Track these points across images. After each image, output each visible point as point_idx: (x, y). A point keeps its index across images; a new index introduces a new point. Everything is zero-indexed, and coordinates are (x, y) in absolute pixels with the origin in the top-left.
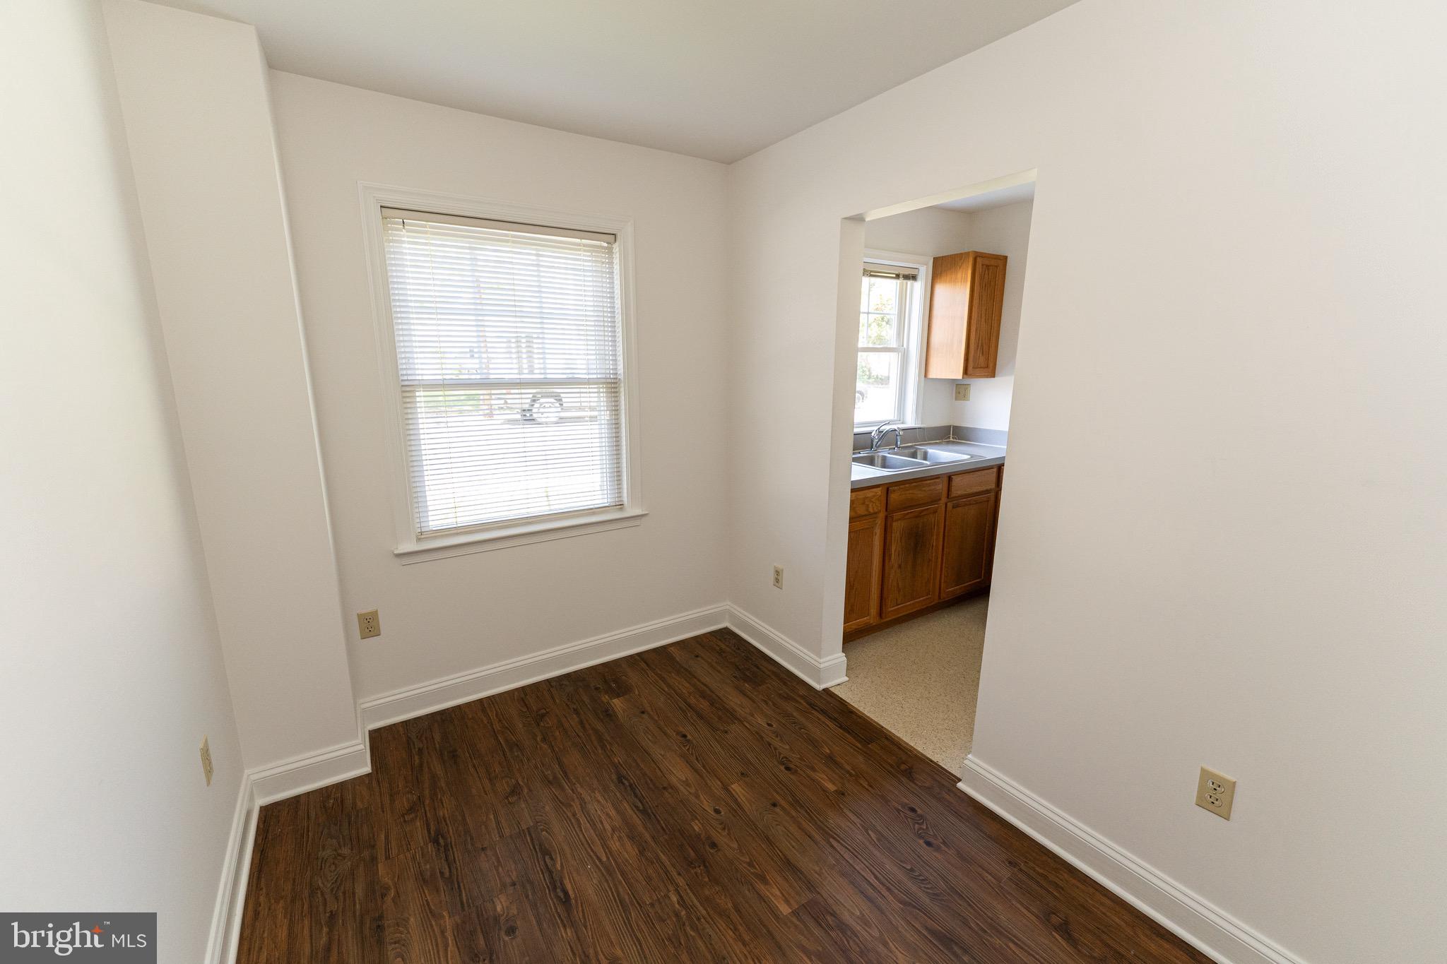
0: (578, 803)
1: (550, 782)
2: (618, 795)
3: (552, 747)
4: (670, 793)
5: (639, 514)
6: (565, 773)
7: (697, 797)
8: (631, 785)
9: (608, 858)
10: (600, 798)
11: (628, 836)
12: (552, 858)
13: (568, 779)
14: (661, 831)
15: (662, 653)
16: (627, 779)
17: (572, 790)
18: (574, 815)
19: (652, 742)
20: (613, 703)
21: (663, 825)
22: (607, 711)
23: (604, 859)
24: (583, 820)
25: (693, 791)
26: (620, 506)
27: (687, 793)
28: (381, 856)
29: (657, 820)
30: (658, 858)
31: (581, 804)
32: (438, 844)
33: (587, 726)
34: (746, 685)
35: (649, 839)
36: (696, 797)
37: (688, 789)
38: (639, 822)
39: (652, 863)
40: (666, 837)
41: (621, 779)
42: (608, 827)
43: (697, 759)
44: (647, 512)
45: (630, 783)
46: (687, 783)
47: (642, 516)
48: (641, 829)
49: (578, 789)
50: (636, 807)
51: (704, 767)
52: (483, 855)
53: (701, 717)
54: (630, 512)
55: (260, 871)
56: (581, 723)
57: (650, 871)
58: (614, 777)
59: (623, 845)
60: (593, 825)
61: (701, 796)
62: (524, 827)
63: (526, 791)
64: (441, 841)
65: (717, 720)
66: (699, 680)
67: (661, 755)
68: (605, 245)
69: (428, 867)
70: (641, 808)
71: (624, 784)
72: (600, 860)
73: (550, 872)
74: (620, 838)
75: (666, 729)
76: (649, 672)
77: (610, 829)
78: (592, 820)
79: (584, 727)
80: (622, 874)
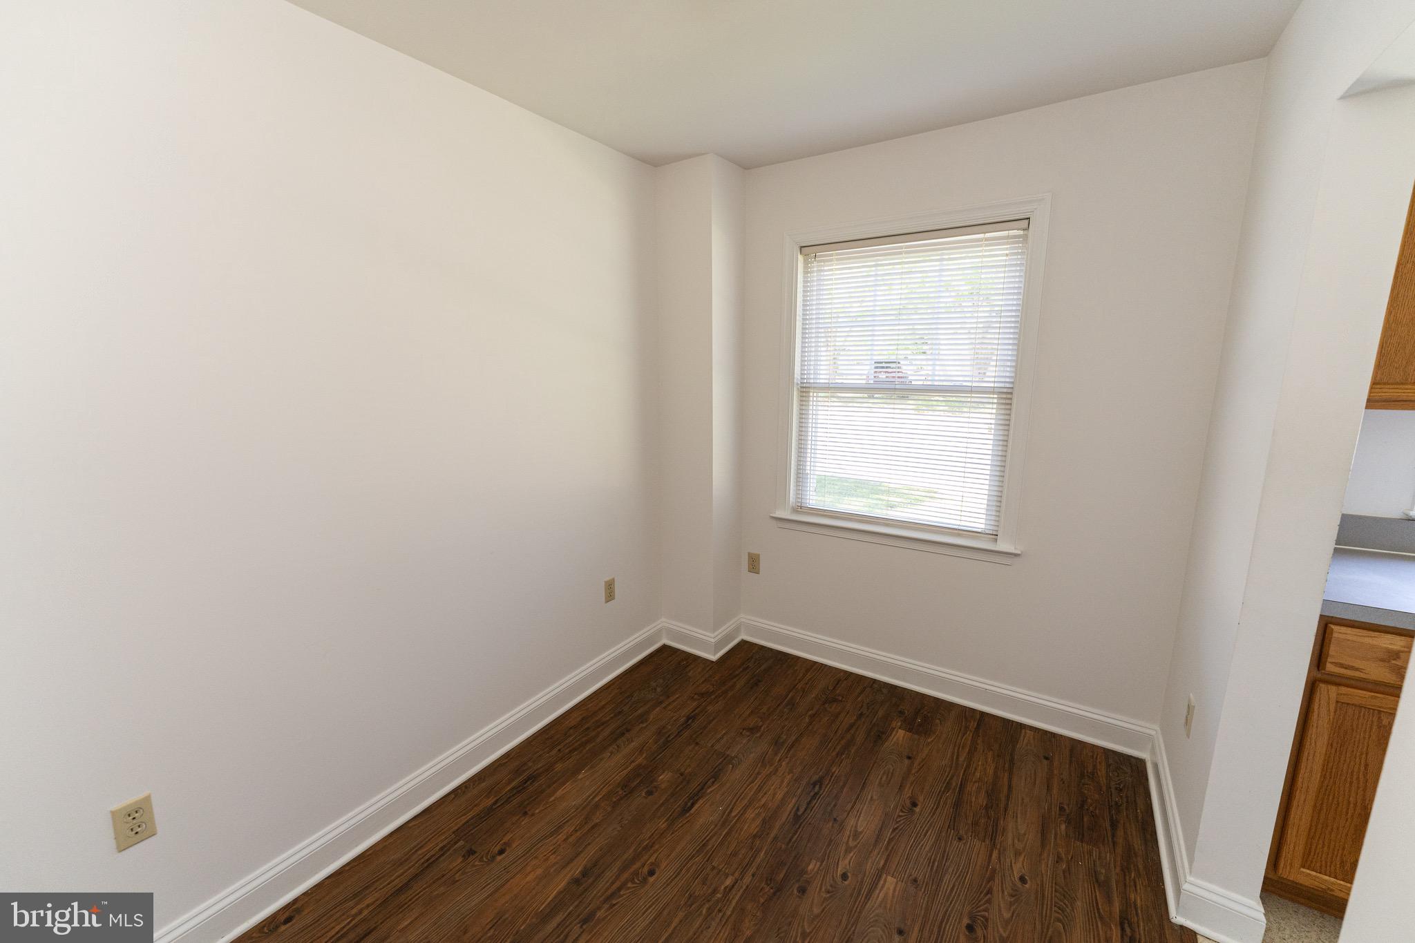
0: (771, 770)
1: (777, 743)
2: (800, 790)
3: (810, 723)
4: (832, 827)
5: (1011, 551)
6: (792, 746)
7: (848, 850)
8: (816, 794)
9: (735, 816)
10: (786, 781)
11: (764, 820)
12: (713, 782)
13: (789, 751)
14: (787, 840)
15: (1012, 729)
16: (820, 787)
17: (780, 760)
18: (759, 773)
19: (880, 783)
20: (897, 732)
21: (794, 839)
22: (883, 733)
23: (733, 814)
24: (758, 782)
25: (852, 844)
26: (994, 536)
27: (845, 840)
28: (663, 705)
29: (797, 832)
30: (759, 850)
31: (771, 772)
32: (688, 721)
33: (852, 732)
34: (1063, 827)
35: (772, 835)
36: (846, 850)
37: (851, 839)
38: (784, 818)
39: (752, 848)
40: (783, 846)
41: (820, 782)
42: (763, 801)
43: (895, 830)
44: (1019, 552)
45: (819, 792)
46: (856, 835)
47: (1016, 555)
48: (778, 824)
49: (784, 763)
50: (798, 809)
51: (890, 840)
52: (693, 746)
53: (957, 805)
54: (1002, 546)
55: (630, 672)
56: (852, 726)
57: (743, 851)
58: (815, 778)
59: (754, 819)
60: (760, 789)
61: (852, 854)
62: (728, 753)
63: (758, 735)
64: (690, 721)
65: (970, 822)
66: (1010, 780)
67: (872, 797)
68: (1021, 232)
69: (670, 727)
70: (800, 813)
71: (814, 787)
72: (731, 811)
73: (702, 788)
74: (759, 814)
75: (908, 785)
76: (969, 735)
77: (762, 802)
78: (762, 787)
79: (848, 730)
80: (728, 834)
